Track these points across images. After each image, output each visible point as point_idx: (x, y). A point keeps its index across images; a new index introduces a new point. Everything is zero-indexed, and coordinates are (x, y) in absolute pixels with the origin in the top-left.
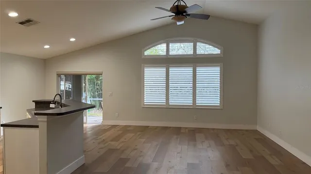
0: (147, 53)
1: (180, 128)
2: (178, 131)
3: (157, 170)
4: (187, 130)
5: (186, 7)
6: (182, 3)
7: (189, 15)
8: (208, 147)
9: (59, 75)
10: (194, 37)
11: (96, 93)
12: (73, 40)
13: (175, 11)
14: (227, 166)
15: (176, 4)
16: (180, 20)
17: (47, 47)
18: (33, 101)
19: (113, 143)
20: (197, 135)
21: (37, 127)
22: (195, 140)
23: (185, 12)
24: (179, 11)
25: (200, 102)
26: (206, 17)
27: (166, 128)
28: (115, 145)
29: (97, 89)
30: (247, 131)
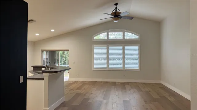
0: (96, 38)
1: (115, 83)
2: (114, 84)
3: (107, 103)
4: (120, 84)
5: (120, 13)
6: (118, 11)
7: (122, 17)
8: (133, 92)
9: (43, 51)
10: (123, 29)
11: (63, 62)
12: (53, 30)
13: (114, 15)
14: (145, 101)
15: (115, 11)
16: (116, 20)
17: (37, 34)
18: (32, 66)
19: (78, 90)
20: (126, 86)
21: (43, 79)
22: (125, 89)
23: (120, 15)
24: (116, 15)
25: (127, 67)
26: (131, 18)
27: (107, 82)
28: (79, 91)
29: (63, 60)
30: (155, 83)
